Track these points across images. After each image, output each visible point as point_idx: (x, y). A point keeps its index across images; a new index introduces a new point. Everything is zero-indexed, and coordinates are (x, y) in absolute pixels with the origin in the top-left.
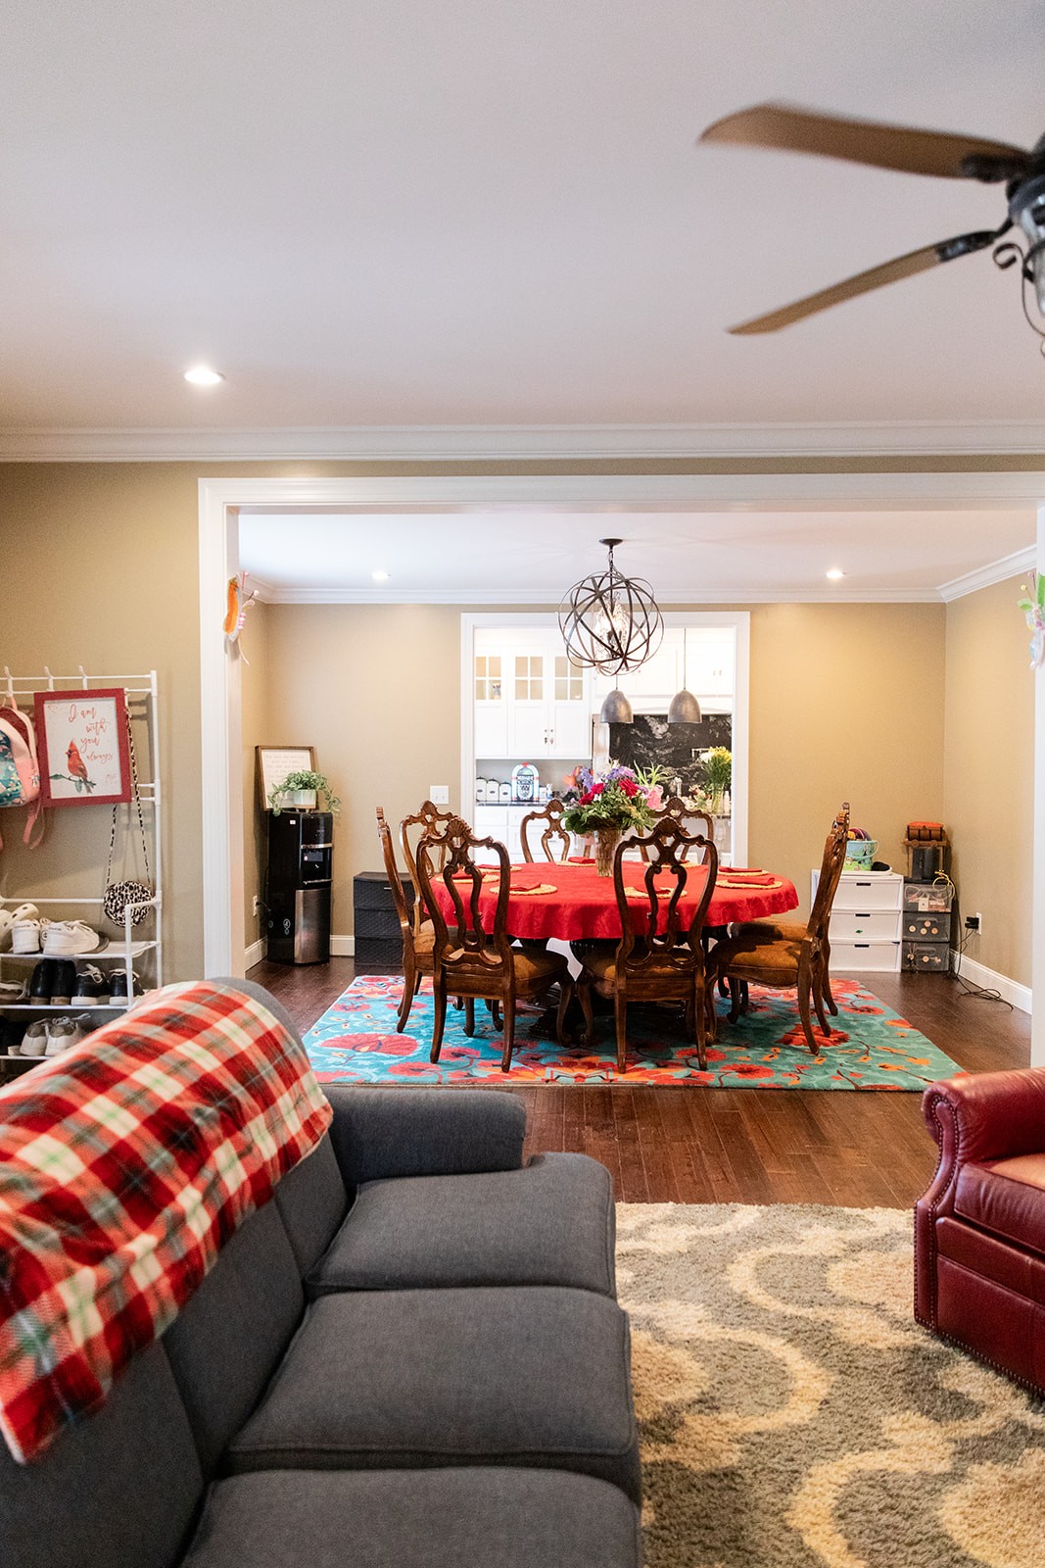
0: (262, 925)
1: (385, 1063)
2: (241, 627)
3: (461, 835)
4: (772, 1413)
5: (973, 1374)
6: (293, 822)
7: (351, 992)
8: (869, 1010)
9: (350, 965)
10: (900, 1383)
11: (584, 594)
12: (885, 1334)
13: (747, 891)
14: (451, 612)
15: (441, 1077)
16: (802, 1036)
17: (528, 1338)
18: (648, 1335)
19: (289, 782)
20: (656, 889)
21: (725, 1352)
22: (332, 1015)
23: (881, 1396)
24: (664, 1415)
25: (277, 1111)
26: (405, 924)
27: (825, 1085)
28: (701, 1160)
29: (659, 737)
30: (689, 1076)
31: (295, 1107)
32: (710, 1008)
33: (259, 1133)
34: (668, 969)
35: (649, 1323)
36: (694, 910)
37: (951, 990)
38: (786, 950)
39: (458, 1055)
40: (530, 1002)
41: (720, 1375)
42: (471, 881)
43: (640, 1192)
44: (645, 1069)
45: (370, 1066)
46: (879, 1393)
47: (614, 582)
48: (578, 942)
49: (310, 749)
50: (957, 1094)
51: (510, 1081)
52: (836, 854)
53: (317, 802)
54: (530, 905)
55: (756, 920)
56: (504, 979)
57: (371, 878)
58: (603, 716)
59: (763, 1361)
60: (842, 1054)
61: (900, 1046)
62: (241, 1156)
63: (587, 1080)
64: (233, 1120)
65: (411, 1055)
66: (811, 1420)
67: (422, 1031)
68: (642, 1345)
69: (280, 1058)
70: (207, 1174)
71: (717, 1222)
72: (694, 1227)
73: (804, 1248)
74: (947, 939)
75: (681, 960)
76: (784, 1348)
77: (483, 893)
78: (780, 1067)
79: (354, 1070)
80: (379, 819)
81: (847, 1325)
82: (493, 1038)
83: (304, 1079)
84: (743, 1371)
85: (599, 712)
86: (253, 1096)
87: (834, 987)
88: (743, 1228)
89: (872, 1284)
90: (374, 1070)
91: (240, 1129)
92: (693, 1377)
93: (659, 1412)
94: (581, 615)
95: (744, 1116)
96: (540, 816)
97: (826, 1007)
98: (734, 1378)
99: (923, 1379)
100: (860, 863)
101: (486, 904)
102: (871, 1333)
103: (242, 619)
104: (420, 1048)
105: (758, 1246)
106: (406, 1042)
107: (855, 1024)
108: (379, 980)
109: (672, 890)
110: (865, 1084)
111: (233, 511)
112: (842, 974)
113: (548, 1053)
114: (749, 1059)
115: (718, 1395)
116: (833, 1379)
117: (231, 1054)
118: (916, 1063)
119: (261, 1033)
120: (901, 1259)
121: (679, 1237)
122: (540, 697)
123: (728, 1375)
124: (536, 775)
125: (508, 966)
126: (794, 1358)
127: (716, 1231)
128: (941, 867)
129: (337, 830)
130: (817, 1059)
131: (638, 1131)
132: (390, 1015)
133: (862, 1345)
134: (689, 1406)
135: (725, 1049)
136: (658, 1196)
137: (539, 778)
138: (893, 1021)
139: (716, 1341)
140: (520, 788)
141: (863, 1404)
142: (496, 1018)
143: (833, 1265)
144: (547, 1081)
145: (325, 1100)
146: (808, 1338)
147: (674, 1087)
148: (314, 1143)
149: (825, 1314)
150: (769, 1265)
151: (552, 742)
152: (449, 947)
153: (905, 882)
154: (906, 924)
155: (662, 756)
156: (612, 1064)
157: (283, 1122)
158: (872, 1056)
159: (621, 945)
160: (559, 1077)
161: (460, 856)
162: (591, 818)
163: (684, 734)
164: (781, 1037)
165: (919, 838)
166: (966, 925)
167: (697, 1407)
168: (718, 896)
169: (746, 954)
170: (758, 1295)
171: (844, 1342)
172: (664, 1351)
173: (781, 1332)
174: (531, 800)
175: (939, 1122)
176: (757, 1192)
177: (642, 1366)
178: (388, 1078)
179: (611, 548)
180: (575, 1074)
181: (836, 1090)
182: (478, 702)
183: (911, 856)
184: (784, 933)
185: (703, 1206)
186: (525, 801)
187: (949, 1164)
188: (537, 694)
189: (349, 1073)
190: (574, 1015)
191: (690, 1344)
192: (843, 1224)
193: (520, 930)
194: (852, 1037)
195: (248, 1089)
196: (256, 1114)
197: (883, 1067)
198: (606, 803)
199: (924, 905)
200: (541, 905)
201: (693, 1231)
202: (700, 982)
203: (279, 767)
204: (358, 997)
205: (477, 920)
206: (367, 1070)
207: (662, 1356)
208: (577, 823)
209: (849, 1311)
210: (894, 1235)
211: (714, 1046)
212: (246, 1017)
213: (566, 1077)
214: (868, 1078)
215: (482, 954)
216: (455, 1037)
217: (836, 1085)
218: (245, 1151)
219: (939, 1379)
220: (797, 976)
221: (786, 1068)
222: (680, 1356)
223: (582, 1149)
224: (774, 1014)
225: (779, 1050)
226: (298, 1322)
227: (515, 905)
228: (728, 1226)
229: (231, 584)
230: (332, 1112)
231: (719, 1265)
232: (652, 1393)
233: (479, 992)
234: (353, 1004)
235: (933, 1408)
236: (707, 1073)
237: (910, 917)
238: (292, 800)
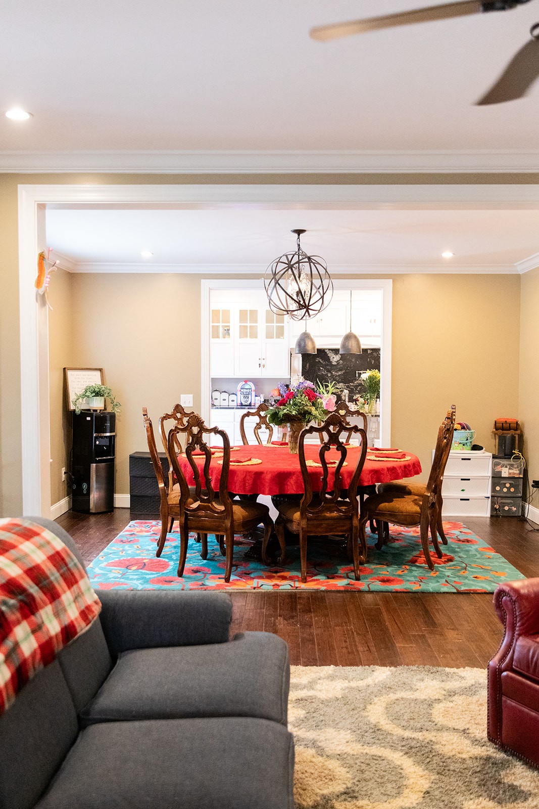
0: (68, 487)
1: (148, 577)
2: (47, 285)
3: (198, 425)
4: (392, 800)
5: (524, 774)
6: (88, 419)
7: (127, 531)
8: (468, 541)
9: (127, 514)
10: (477, 779)
11: (281, 266)
12: (468, 748)
13: (387, 462)
14: (194, 279)
15: (184, 586)
16: (423, 558)
17: (224, 750)
18: (312, 751)
19: (86, 392)
20: (327, 461)
21: (363, 761)
22: (114, 546)
23: (464, 788)
24: (321, 802)
25: (61, 603)
26: (161, 485)
27: (437, 590)
28: (353, 638)
29: (334, 363)
30: (348, 584)
31: (74, 601)
32: (363, 540)
33: (48, 617)
34: (335, 514)
35: (314, 744)
36: (352, 475)
37: (523, 528)
38: (413, 501)
39: (196, 571)
40: (245, 536)
41: (359, 776)
42: (205, 456)
43: (313, 659)
44: (319, 580)
45: (138, 579)
46: (463, 786)
47: (301, 258)
48: (277, 496)
49: (100, 370)
50: (516, 591)
51: (230, 588)
52: (445, 438)
53: (105, 405)
54: (244, 472)
55: (392, 481)
56: (226, 521)
57: (140, 456)
58: (297, 349)
59: (388, 767)
60: (448, 569)
61: (487, 564)
62: (34, 632)
63: (281, 588)
64: (29, 608)
65: (165, 572)
66: (417, 804)
67: (173, 556)
68: (309, 757)
69: (65, 569)
70: (9, 643)
71: (362, 677)
72: (347, 681)
73: (417, 694)
74: (520, 495)
75: (343, 508)
76: (402, 758)
77: (213, 464)
78: (408, 578)
79: (126, 581)
80: (144, 415)
81: (444, 743)
82: (219, 560)
83: (82, 583)
84: (374, 773)
85: (294, 347)
86: (45, 593)
87: (445, 526)
88: (379, 682)
89: (461, 716)
90: (140, 581)
91: (33, 614)
92: (341, 777)
93: (318, 801)
94: (279, 280)
95: (383, 610)
96: (253, 414)
97: (440, 539)
98: (368, 778)
99: (491, 777)
100: (464, 445)
101: (215, 472)
102: (459, 748)
103: (48, 280)
104: (171, 567)
105: (388, 693)
106: (162, 563)
107: (458, 550)
108: (146, 523)
109: (338, 462)
110: (463, 588)
111: (42, 207)
112: (451, 518)
113: (256, 570)
114: (388, 573)
115: (357, 789)
116: (433, 777)
117: (30, 565)
118: (497, 575)
119: (52, 552)
120: (481, 700)
121: (336, 688)
122: (256, 337)
123: (364, 776)
124: (253, 388)
125: (229, 512)
126: (408, 765)
127: (361, 684)
128: (517, 447)
129: (118, 424)
130: (433, 572)
131: (313, 619)
132: (152, 546)
133: (453, 756)
134: (338, 796)
135: (373, 566)
136: (324, 662)
137: (255, 391)
138: (484, 548)
139: (357, 755)
140: (242, 397)
141: (452, 793)
142: (222, 547)
143: (436, 705)
144: (254, 588)
145: (96, 597)
146: (418, 751)
147: (339, 592)
148: (87, 625)
149: (430, 736)
150: (395, 705)
151: (264, 366)
152: (190, 500)
153: (493, 458)
154: (494, 485)
155: (336, 376)
156: (297, 577)
157: (65, 610)
158: (469, 571)
159: (304, 498)
160: (262, 585)
161: (197, 439)
162: (285, 415)
163: (351, 361)
164: (410, 559)
165: (503, 429)
166: (533, 486)
167: (343, 797)
168: (367, 466)
169: (387, 504)
170: (386, 724)
171: (441, 754)
172: (323, 761)
173: (400, 748)
174: (250, 405)
175: (504, 609)
176: (389, 659)
177: (308, 771)
178: (149, 586)
179: (299, 235)
180: (273, 583)
181: (444, 593)
182: (213, 340)
183: (497, 440)
184: (412, 491)
185: (353, 668)
186: (246, 406)
187: (510, 637)
188: (254, 335)
189: (122, 584)
190: (273, 544)
191: (340, 757)
192: (444, 678)
193: (237, 488)
194: (456, 558)
195: (41, 588)
196: (46, 605)
197: (476, 577)
198: (295, 405)
199: (505, 473)
200: (250, 472)
201: (346, 684)
202: (356, 522)
203: (79, 382)
204: (131, 535)
205: (208, 482)
206: (135, 582)
207: (321, 764)
208: (277, 419)
209: (445, 734)
210: (477, 685)
211: (365, 565)
212: (42, 541)
213: (267, 586)
214: (465, 585)
215: (212, 505)
216: (194, 559)
217: (445, 589)
218: (36, 629)
219: (502, 777)
220: (420, 517)
221: (412, 579)
222: (333, 765)
223: (275, 631)
224: (405, 544)
225: (408, 567)
226: (73, 742)
227: (234, 472)
228: (369, 681)
229: (40, 256)
230: (101, 605)
231: (362, 706)
232: (314, 788)
233: (211, 530)
234: (128, 539)
235: (497, 795)
236: (360, 582)
237: (496, 480)
238: (88, 404)
